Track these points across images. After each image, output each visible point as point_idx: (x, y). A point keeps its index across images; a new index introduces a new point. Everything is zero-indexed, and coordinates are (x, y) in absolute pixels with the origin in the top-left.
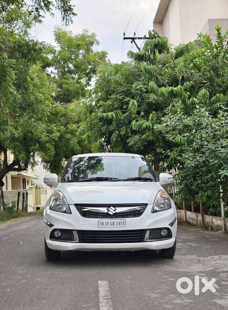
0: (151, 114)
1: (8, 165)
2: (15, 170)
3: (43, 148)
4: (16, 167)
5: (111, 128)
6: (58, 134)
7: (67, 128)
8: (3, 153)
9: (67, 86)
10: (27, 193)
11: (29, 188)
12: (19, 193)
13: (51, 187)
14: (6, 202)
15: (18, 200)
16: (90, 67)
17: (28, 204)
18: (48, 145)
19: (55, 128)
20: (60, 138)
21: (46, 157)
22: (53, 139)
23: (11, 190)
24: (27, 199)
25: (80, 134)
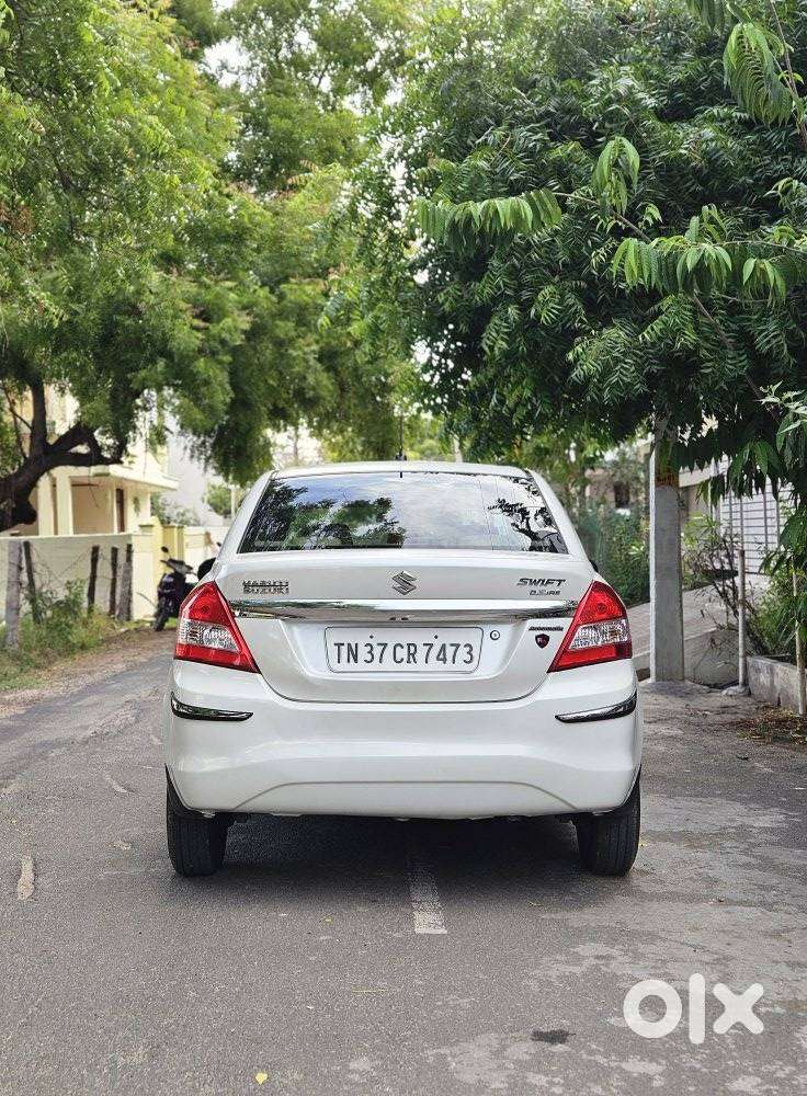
0: (695, 220)
1: (51, 441)
2: (80, 460)
3: (182, 376)
4: (82, 449)
5: (483, 290)
6: (244, 322)
7: (281, 297)
8: (29, 394)
9: (285, 124)
10: (130, 546)
11: (141, 526)
12: (95, 550)
13: (225, 517)
14: (43, 585)
15: (93, 577)
16: (382, 44)
17: (136, 588)
18: (201, 364)
19: (232, 295)
20: (253, 334)
21: (199, 416)
22: (223, 342)
23: (71, 534)
24: (129, 570)
25: (335, 321)
